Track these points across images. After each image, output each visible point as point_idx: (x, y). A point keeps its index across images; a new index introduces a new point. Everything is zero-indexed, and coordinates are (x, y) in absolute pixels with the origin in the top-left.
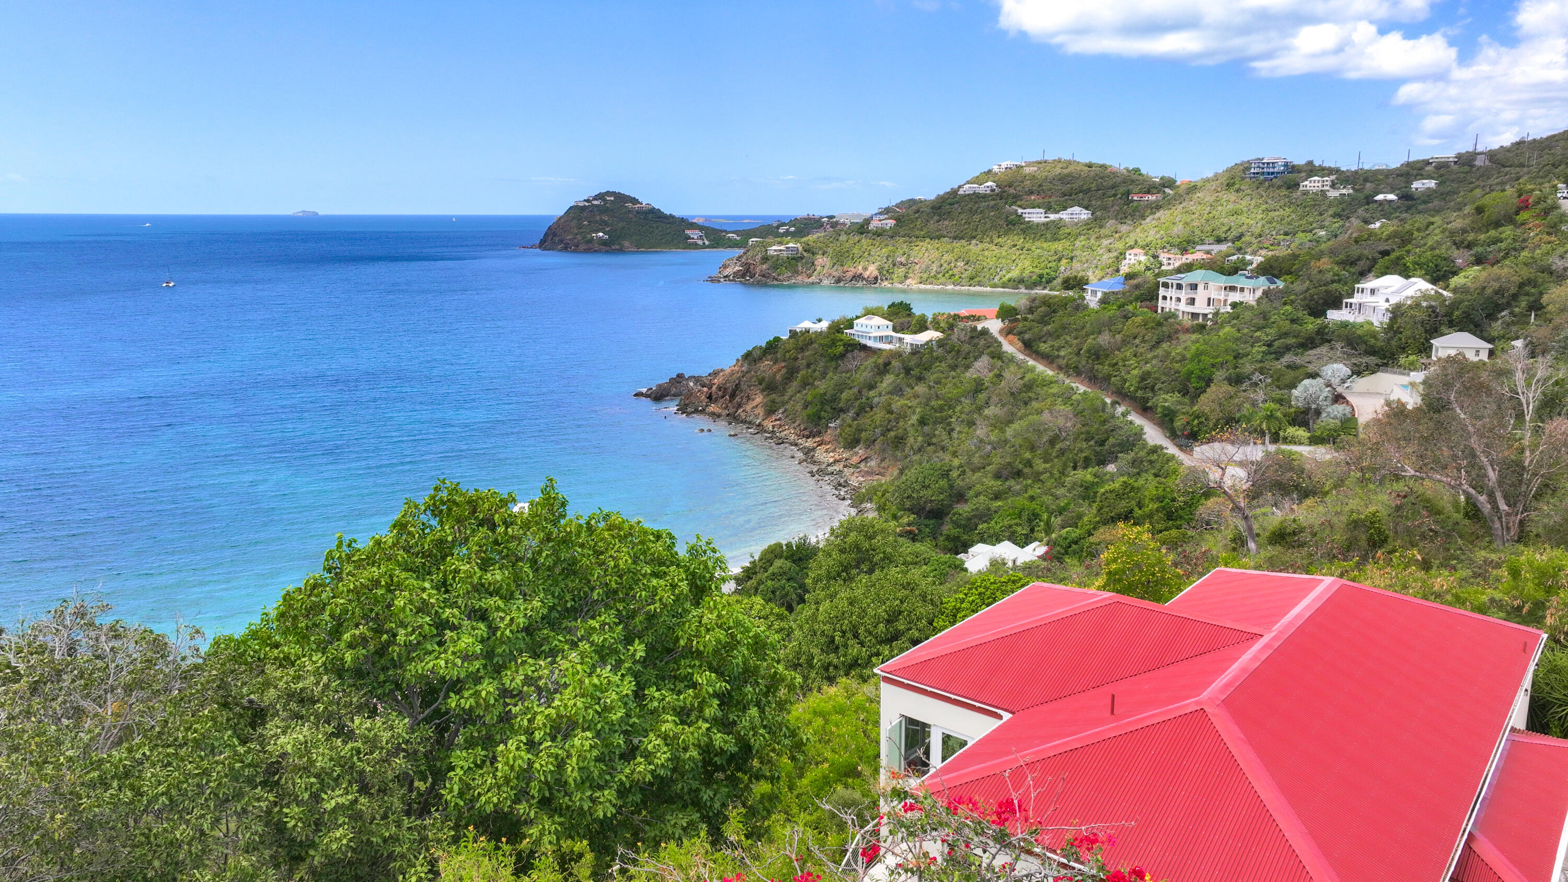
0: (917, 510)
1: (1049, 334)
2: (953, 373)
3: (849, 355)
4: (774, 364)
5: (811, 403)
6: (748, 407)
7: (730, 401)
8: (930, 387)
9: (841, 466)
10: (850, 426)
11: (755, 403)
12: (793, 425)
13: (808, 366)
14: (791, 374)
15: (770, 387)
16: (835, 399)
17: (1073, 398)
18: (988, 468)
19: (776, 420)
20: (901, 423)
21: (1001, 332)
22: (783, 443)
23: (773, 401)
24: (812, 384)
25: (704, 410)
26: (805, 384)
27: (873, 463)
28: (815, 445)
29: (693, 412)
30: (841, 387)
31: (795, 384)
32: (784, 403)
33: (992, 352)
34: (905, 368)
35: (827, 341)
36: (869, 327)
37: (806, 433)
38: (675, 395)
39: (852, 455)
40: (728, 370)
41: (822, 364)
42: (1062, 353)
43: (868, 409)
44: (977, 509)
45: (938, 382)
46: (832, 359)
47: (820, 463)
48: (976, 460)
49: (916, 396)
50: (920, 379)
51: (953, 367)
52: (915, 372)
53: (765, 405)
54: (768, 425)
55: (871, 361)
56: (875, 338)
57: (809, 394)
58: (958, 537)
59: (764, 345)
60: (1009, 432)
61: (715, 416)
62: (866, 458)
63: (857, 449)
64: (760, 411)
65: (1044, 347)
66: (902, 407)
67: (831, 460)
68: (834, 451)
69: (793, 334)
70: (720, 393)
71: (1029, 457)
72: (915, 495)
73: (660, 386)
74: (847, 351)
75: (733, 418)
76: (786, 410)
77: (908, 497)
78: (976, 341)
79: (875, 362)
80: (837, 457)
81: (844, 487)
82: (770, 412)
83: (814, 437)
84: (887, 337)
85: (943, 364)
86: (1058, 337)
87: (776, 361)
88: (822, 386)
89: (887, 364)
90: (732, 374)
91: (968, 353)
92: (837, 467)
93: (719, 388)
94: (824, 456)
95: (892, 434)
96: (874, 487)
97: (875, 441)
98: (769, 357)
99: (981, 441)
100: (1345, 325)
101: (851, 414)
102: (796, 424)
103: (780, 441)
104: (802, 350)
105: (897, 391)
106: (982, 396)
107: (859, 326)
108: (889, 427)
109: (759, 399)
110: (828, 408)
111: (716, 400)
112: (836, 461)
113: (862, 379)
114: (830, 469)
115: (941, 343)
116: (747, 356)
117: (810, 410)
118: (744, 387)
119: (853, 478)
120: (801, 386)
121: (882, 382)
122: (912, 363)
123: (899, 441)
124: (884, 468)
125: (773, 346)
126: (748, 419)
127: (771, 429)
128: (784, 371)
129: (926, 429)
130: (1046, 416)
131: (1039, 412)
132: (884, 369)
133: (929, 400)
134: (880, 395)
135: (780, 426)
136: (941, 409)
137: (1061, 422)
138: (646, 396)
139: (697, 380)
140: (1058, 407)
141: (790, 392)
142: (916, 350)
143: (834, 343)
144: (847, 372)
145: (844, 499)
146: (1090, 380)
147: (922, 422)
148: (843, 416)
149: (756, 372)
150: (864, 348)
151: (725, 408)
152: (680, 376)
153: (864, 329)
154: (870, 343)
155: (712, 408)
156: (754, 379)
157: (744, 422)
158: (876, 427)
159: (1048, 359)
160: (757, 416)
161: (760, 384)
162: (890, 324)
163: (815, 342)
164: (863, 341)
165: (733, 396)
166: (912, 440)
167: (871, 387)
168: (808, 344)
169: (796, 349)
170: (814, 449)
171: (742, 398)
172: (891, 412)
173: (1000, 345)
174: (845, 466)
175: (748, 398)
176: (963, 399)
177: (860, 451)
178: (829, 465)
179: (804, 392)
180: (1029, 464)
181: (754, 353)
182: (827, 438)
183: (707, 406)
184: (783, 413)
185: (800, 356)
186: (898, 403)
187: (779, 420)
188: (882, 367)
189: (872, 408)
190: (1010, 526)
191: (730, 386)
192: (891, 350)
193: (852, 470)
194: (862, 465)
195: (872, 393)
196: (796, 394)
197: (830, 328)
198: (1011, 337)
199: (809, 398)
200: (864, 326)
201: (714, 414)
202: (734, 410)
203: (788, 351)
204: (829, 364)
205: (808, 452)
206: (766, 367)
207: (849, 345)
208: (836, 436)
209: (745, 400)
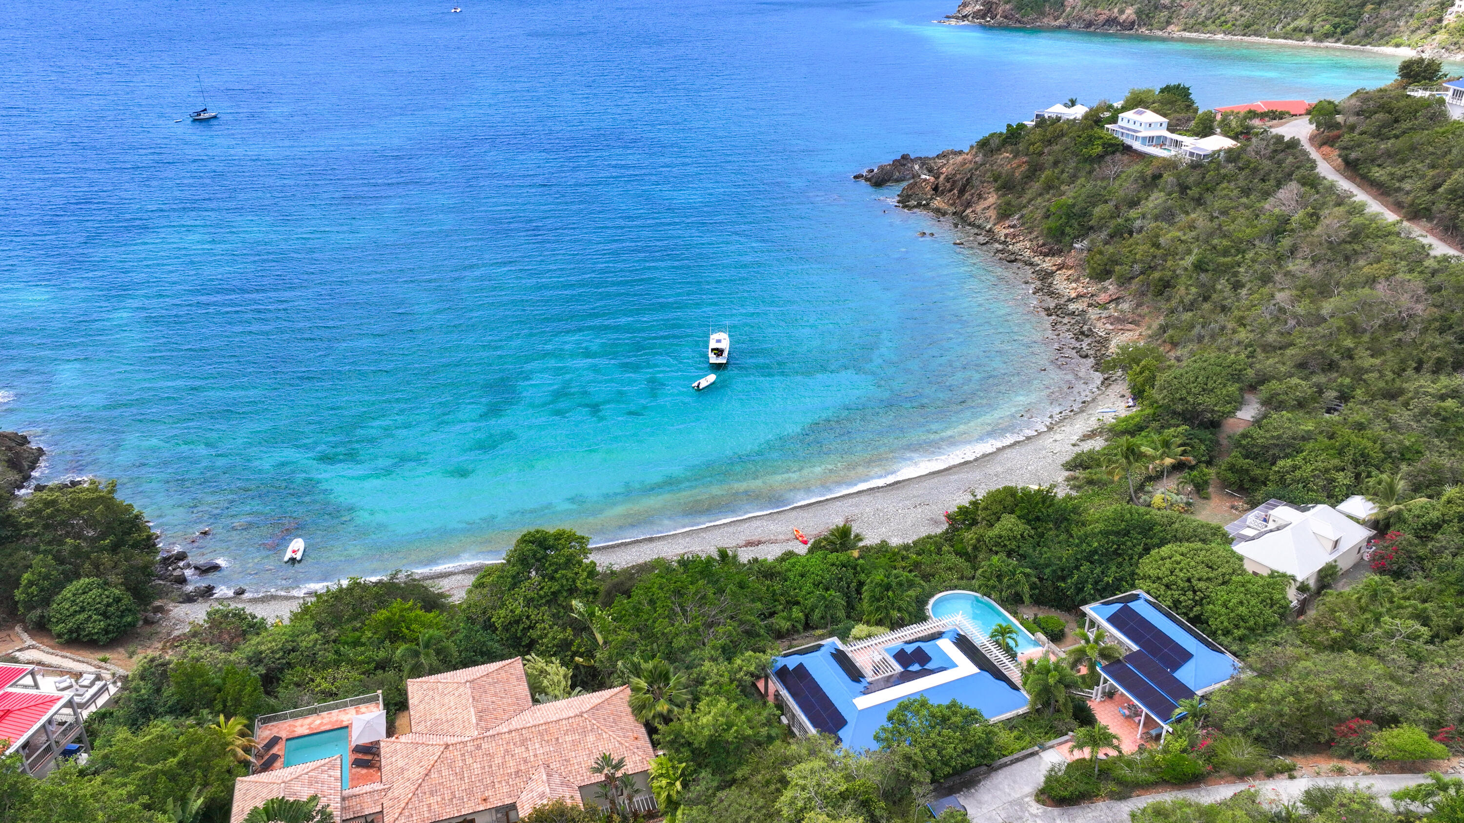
1: (1388, 154)
2: (1244, 200)
3: (1108, 158)
4: (1015, 157)
5: (1054, 212)
6: (979, 208)
7: (958, 197)
8: (1212, 218)
9: (1086, 304)
10: (1101, 253)
11: (987, 203)
12: (1030, 237)
13: (1056, 163)
14: (1034, 171)
15: (1006, 186)
16: (1085, 214)
17: (1426, 264)
18: (1289, 352)
19: (1010, 227)
20: (1169, 263)
21: (1312, 139)
22: (1015, 260)
23: (1008, 204)
24: (1058, 188)
25: (928, 204)
26: (1049, 187)
27: (1125, 306)
28: (1054, 267)
29: (915, 207)
30: (1096, 199)
31: (1036, 186)
32: (1021, 207)
33: (1304, 177)
34: (1179, 185)
35: (1081, 135)
36: (1138, 124)
37: (1045, 250)
38: (897, 181)
39: (1100, 291)
41: (1073, 165)
42: (1407, 186)
43: (1126, 235)
44: (1279, 437)
45: (1225, 213)
46: (1086, 160)
47: (1059, 296)
48: (1271, 338)
49: (1192, 227)
50: (1199, 202)
51: (1246, 192)
52: (1194, 192)
53: (999, 207)
54: (1001, 231)
55: (1136, 168)
56: (1144, 138)
57: (1051, 201)
58: (1247, 471)
59: (1004, 132)
60: (1327, 307)
61: (940, 213)
62: (1118, 298)
63: (1107, 283)
64: (992, 214)
65: (1377, 173)
66: (1173, 241)
67: (1073, 295)
68: (1077, 280)
69: (1041, 121)
70: (948, 185)
71: (1352, 346)
72: (1191, 399)
73: (881, 168)
74: (1106, 153)
75: (961, 219)
76: (1022, 216)
78: (1281, 156)
79: (1142, 172)
80: (1081, 290)
81: (1087, 336)
82: (1004, 215)
83: (1053, 255)
84: (1159, 137)
85: (1232, 185)
86: (1403, 161)
87: (1016, 154)
88: (1070, 194)
89: (1157, 177)
90: (964, 163)
91: (1268, 174)
92: (1080, 306)
93: (948, 179)
94: (1064, 285)
95: (1157, 275)
97: (1132, 278)
98: (1009, 148)
99: (1282, 310)
101: (1103, 235)
102: (1033, 236)
103: (1013, 257)
104: (1050, 142)
105: (1167, 216)
106: (1286, 242)
107: (1125, 121)
108: (1153, 264)
109: (992, 199)
110: (1075, 224)
111: (943, 193)
112: (1079, 296)
113: (1121, 193)
114: (1072, 307)
115: (1231, 156)
116: (983, 144)
117: (1051, 223)
118: (975, 182)
119: (1099, 324)
120: (1044, 189)
121: (1147, 199)
122: (1191, 180)
123: (1165, 286)
124: (1140, 315)
125: (1014, 135)
126: (977, 222)
127: (1003, 238)
128: (1025, 168)
129: (1203, 277)
130: (1381, 290)
131: (1372, 281)
132: (1152, 181)
133: (1211, 235)
134: (1144, 217)
135: (1014, 236)
136: (1226, 253)
137: (1405, 300)
138: (867, 179)
139: (924, 162)
140: (1400, 276)
141: (1029, 194)
142: (1198, 164)
143: (1090, 139)
144: (1103, 179)
145: (1086, 356)
147: (1199, 267)
148: (1093, 236)
149: (992, 165)
150: (1128, 149)
151: (952, 205)
152: (905, 157)
153: (1131, 126)
154: (1137, 145)
155: (937, 203)
156: (989, 174)
157: (972, 225)
158: (1135, 262)
160: (987, 220)
161: (996, 181)
162: (1165, 120)
163: (1066, 133)
164: (1128, 141)
165: (962, 192)
166: (1182, 290)
167: (1133, 203)
168: (1058, 136)
169: (1043, 141)
170: (1052, 274)
171: (972, 195)
172: (1157, 246)
173: (1313, 165)
174: (1090, 305)
175: (980, 197)
176: (1257, 242)
177: (1111, 287)
178: (1070, 300)
179: (1047, 197)
180: (1349, 355)
181: (991, 141)
182: (1070, 262)
183: (931, 199)
184: (1019, 219)
185: (1046, 150)
186: (1169, 235)
187: (1014, 226)
188: (1149, 180)
189: (1131, 233)
191: (961, 179)
192: (1164, 159)
193: (1098, 312)
194: (1112, 306)
195: (1133, 213)
196: (1037, 198)
197: (1086, 117)
198: (1326, 149)
199: (1053, 206)
200: (1131, 122)
201: (938, 211)
202: (962, 208)
203: (1033, 144)
204: (1080, 165)
205: (1046, 276)
206: (1005, 161)
207: (1111, 145)
208: (1081, 260)
209: (975, 199)
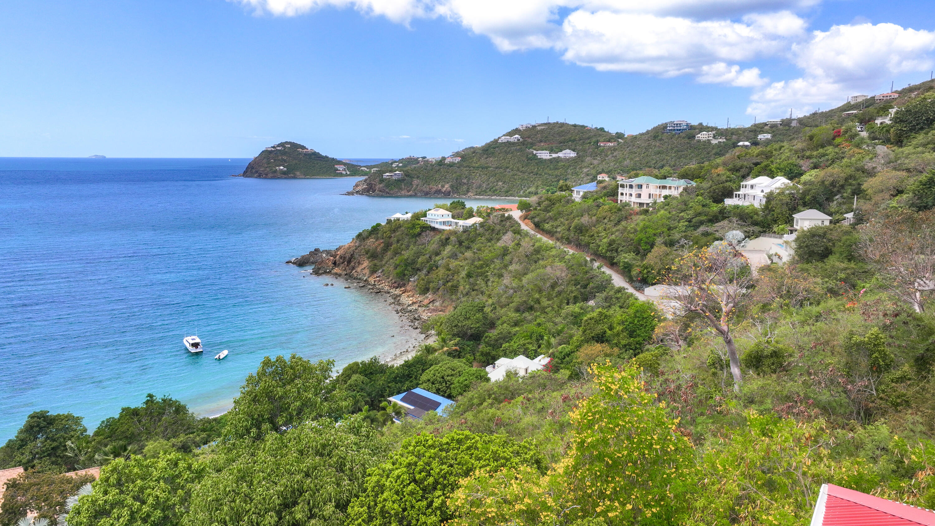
0: (462, 335)
1: (551, 218)
2: (489, 244)
3: (424, 234)
4: (376, 240)
5: (398, 265)
6: (359, 269)
7: (347, 265)
8: (474, 253)
9: (417, 306)
10: (423, 280)
11: (363, 266)
12: (388, 280)
13: (398, 241)
14: (387, 246)
15: (373, 256)
16: (414, 262)
17: (566, 257)
18: (511, 305)
19: (377, 277)
20: (455, 277)
21: (520, 217)
22: (380, 292)
23: (375, 265)
24: (400, 253)
25: (330, 272)
26: (396, 253)
27: (437, 304)
28: (401, 292)
29: (323, 273)
30: (418, 254)
31: (389, 253)
32: (382, 266)
33: (514, 230)
34: (459, 241)
35: (410, 225)
36: (436, 216)
37: (396, 285)
38: (313, 263)
39: (424, 299)
40: (347, 246)
41: (406, 240)
42: (559, 230)
43: (434, 268)
44: (501, 333)
45: (479, 250)
46: (413, 237)
47: (403, 304)
48: (503, 300)
49: (465, 259)
50: (468, 248)
51: (490, 240)
52: (466, 243)
53: (370, 267)
54: (372, 280)
55: (437, 237)
56: (440, 222)
57: (397, 260)
58: (489, 353)
59: (370, 228)
60: (525, 280)
61: (338, 275)
62: (433, 300)
63: (427, 295)
64: (367, 271)
65: (547, 226)
66: (456, 266)
67: (411, 302)
68: (412, 296)
69: (389, 221)
70: (341, 260)
71: (538, 297)
72: (460, 324)
73: (303, 257)
74: (422, 231)
75: (349, 277)
76: (383, 271)
77: (455, 326)
78: (504, 223)
79: (440, 238)
80: (414, 300)
81: (418, 320)
82: (373, 272)
83: (401, 287)
84: (448, 222)
85: (483, 238)
86: (556, 219)
87: (377, 239)
88: (407, 254)
89: (448, 239)
90: (349, 248)
91: (499, 231)
92: (414, 307)
93: (341, 257)
94: (406, 300)
95: (450, 284)
96: (435, 320)
97: (439, 289)
98: (373, 236)
99: (507, 287)
100: (737, 207)
101: (424, 271)
102: (389, 280)
103: (378, 291)
104: (394, 231)
105: (454, 256)
106: (507, 258)
107: (430, 215)
108: (448, 279)
109: (366, 263)
110: (409, 268)
111: (339, 265)
112: (413, 303)
113: (431, 249)
114: (409, 308)
115: (482, 225)
116: (359, 236)
117: (398, 270)
118: (356, 256)
119: (424, 314)
120: (393, 255)
121: (444, 251)
122: (463, 238)
123: (454, 289)
124: (444, 307)
125: (376, 229)
126: (358, 277)
127: (373, 283)
128: (382, 245)
129: (471, 280)
130: (549, 270)
131: (545, 267)
132: (445, 242)
133: (473, 261)
134: (443, 259)
135: (379, 281)
136: (481, 267)
137: (558, 273)
138: (294, 263)
139: (328, 252)
140: (556, 264)
141: (386, 258)
142: (466, 230)
143: (414, 226)
144: (423, 244)
145: (417, 328)
146: (577, 246)
147: (469, 276)
148: (419, 273)
149: (364, 246)
150: (434, 229)
151: (344, 270)
152: (317, 250)
153: (433, 217)
154: (437, 226)
155: (336, 270)
156: (363, 251)
157: (356, 278)
158: (439, 280)
159: (550, 233)
160: (365, 275)
161: (367, 254)
162: (450, 214)
163: (403, 226)
164: (433, 225)
165: (349, 262)
166: (461, 288)
167: (437, 254)
168: (398, 228)
169: (391, 231)
170: (400, 296)
171: (355, 263)
172: (449, 270)
173: (519, 225)
174: (419, 306)
175: (359, 263)
176: (495, 260)
177: (430, 296)
178: (409, 306)
179: (395, 258)
180: (538, 301)
181: (363, 234)
182: (408, 288)
183: (332, 269)
184: (381, 272)
185: (393, 235)
186: (454, 264)
187: (379, 277)
188: (444, 241)
189: (437, 268)
190: (524, 345)
191: (348, 256)
192: (450, 230)
193: (424, 308)
194: (431, 305)
195: (437, 258)
196: (390, 259)
197: (412, 217)
198: (526, 221)
199: (398, 262)
200: (433, 215)
201: (336, 274)
202: (350, 271)
203: (386, 233)
204: (411, 240)
205: (396, 297)
206: (371, 243)
207: (424, 227)
208: (414, 286)
209: (357, 265)
